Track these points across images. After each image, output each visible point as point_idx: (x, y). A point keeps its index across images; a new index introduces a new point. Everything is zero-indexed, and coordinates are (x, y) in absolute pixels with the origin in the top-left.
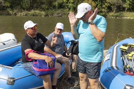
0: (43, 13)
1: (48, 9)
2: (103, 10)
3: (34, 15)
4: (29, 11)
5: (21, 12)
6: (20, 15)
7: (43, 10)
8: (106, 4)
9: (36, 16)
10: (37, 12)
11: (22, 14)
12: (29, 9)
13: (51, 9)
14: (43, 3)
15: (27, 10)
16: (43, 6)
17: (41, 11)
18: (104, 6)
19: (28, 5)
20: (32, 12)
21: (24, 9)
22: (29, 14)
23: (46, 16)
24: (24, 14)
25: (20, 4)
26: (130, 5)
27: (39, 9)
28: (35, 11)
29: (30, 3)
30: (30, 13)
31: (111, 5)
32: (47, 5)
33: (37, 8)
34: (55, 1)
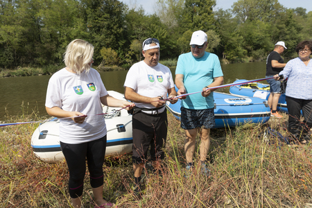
0: (39, 70)
1: (46, 64)
2: (127, 60)
3: (24, 75)
4: (13, 69)
7: (39, 65)
8: (130, 52)
9: (28, 75)
10: (29, 69)
11: (1, 74)
12: (13, 66)
13: (52, 63)
14: (37, 56)
15: (9, 67)
16: (39, 60)
17: (36, 67)
18: (127, 55)
19: (10, 59)
20: (20, 70)
21: (3, 67)
22: (13, 73)
23: (44, 74)
24: (5, 75)
27: (31, 64)
28: (24, 68)
29: (14, 56)
30: (15, 71)
31: (136, 53)
32: (44, 58)
33: (27, 64)
34: (57, 52)
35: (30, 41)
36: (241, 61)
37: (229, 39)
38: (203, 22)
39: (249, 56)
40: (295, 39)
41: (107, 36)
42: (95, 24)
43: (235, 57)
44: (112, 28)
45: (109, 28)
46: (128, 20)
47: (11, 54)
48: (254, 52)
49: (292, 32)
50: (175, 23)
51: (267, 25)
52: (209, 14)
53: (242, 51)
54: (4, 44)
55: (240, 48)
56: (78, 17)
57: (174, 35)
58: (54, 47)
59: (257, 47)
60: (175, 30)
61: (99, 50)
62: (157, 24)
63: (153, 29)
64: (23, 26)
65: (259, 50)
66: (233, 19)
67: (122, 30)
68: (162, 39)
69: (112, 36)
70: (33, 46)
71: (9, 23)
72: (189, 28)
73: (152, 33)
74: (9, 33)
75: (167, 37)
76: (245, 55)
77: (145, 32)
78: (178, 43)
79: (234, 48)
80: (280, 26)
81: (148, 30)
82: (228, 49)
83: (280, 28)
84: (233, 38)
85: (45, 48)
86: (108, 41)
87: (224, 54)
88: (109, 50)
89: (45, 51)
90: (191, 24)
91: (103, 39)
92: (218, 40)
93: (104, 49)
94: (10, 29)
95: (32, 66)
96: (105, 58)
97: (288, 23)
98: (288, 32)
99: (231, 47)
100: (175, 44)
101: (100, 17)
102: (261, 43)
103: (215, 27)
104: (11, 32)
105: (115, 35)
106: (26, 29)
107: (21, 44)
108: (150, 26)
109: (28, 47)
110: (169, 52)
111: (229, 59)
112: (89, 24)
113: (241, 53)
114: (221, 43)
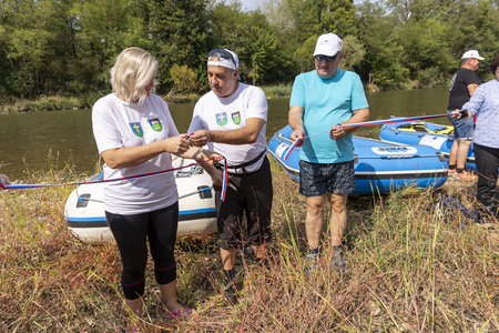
0: (74, 101)
1: (84, 91)
3: (50, 109)
4: (34, 98)
5: (12, 102)
6: (10, 110)
7: (74, 93)
9: (57, 109)
10: (58, 99)
11: (15, 108)
12: (33, 94)
13: (93, 90)
14: (69, 78)
15: (27, 97)
16: (73, 84)
17: (69, 96)
19: (28, 84)
20: (44, 100)
21: (18, 95)
22: (34, 106)
23: (82, 108)
24: (22, 108)
25: (4, 84)
26: (260, 72)
27: (61, 91)
28: (51, 98)
29: (34, 78)
30: (37, 102)
32: (81, 82)
33: (55, 91)
34: (101, 71)
35: (59, 54)
36: (399, 86)
37: (381, 51)
38: (337, 22)
39: (413, 79)
40: (492, 50)
41: (181, 45)
42: (161, 26)
43: (389, 81)
44: (189, 33)
45: (184, 32)
46: (215, 20)
47: (31, 75)
48: (421, 72)
49: (486, 38)
50: (291, 25)
51: (444, 27)
52: (347, 8)
53: (400, 70)
54: (20, 59)
55: (398, 66)
56: (135, 15)
57: (288, 45)
58: (97, 64)
59: (427, 64)
60: (290, 36)
61: (168, 69)
62: (261, 26)
63: (254, 34)
64: (49, 30)
65: (430, 69)
66: (387, 18)
67: (204, 36)
68: (270, 51)
69: (189, 46)
70: (65, 63)
71: (26, 26)
72: (314, 32)
73: (254, 41)
74: (26, 42)
75: (278, 48)
76: (405, 77)
77: (242, 39)
78: (295, 58)
79: (388, 65)
80: (467, 28)
81: (247, 35)
82: (378, 68)
83: (466, 33)
84: (387, 50)
85: (82, 66)
86: (183, 53)
87: (371, 75)
88: (184, 68)
89: (83, 70)
90: (317, 27)
91: (175, 51)
92: (362, 53)
93: (176, 66)
94: (29, 34)
95: (62, 95)
96: (177, 81)
97: (480, 24)
98: (480, 39)
99: (383, 64)
100: (290, 60)
101: (169, 15)
102: (433, 58)
103: (356, 31)
104: (30, 40)
105: (194, 44)
106: (53, 36)
107: (46, 59)
108: (250, 29)
109: (56, 64)
110: (280, 73)
111: (378, 84)
112: (153, 26)
113: (399, 74)
114: (366, 56)
